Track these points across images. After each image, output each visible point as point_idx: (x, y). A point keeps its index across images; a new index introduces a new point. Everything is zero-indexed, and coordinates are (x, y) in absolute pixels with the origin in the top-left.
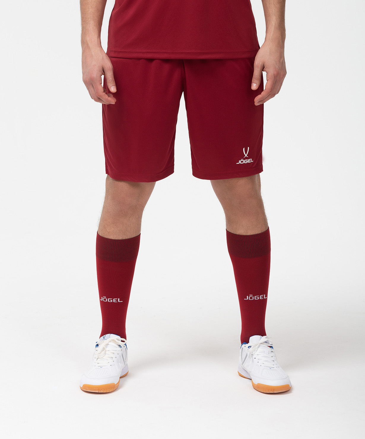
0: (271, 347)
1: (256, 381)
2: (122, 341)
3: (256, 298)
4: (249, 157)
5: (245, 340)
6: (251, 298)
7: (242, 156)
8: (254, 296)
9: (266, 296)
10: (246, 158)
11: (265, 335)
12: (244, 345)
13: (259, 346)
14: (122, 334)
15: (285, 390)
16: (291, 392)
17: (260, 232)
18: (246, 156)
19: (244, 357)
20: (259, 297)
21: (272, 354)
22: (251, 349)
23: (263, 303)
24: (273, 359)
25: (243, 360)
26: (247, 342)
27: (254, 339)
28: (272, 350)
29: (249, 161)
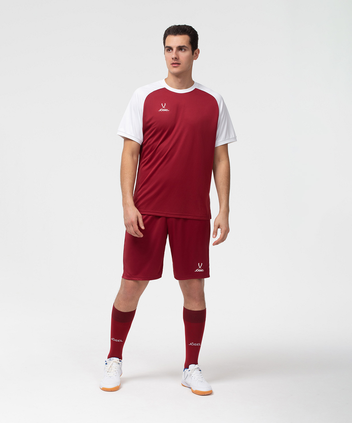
0: (200, 370)
1: (194, 389)
2: (120, 361)
3: (195, 345)
4: (202, 268)
5: (187, 367)
6: (192, 344)
7: (198, 268)
8: (194, 343)
9: (201, 344)
10: (200, 269)
11: (198, 364)
12: (186, 370)
13: (194, 370)
14: (120, 358)
15: (209, 393)
16: (213, 394)
17: (201, 310)
18: (200, 267)
19: (186, 376)
20: (197, 344)
21: (201, 374)
22: (190, 371)
23: (199, 348)
24: (202, 376)
25: (185, 378)
26: (188, 368)
27: (192, 366)
28: (201, 372)
29: (202, 270)
